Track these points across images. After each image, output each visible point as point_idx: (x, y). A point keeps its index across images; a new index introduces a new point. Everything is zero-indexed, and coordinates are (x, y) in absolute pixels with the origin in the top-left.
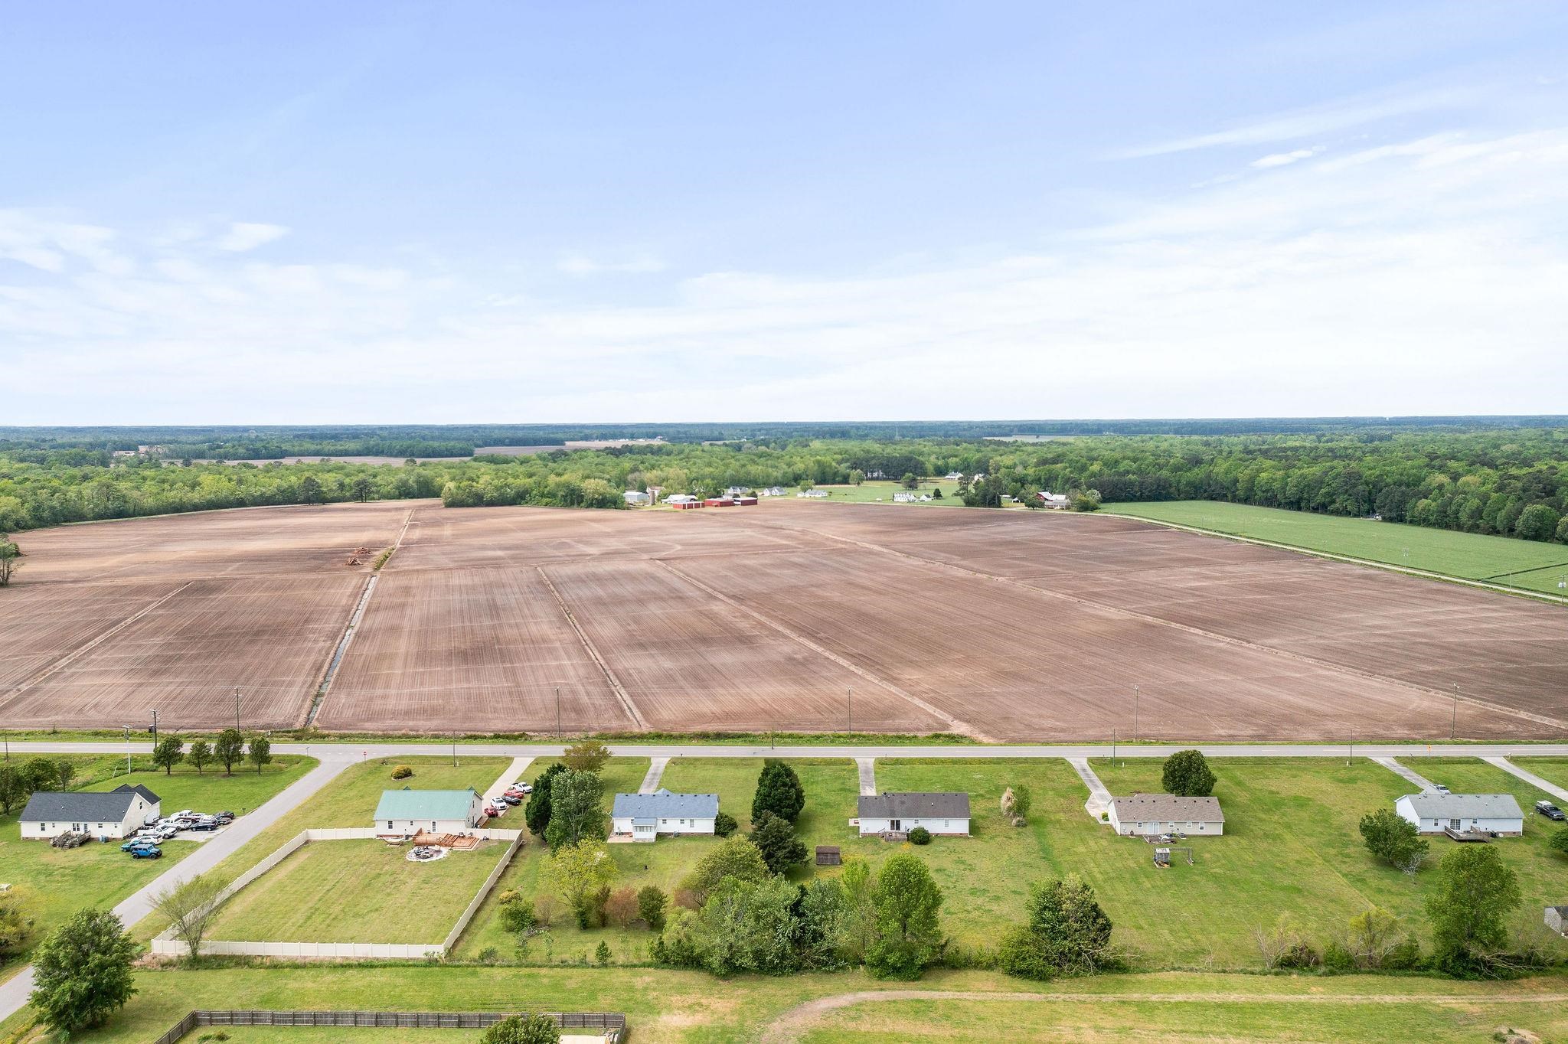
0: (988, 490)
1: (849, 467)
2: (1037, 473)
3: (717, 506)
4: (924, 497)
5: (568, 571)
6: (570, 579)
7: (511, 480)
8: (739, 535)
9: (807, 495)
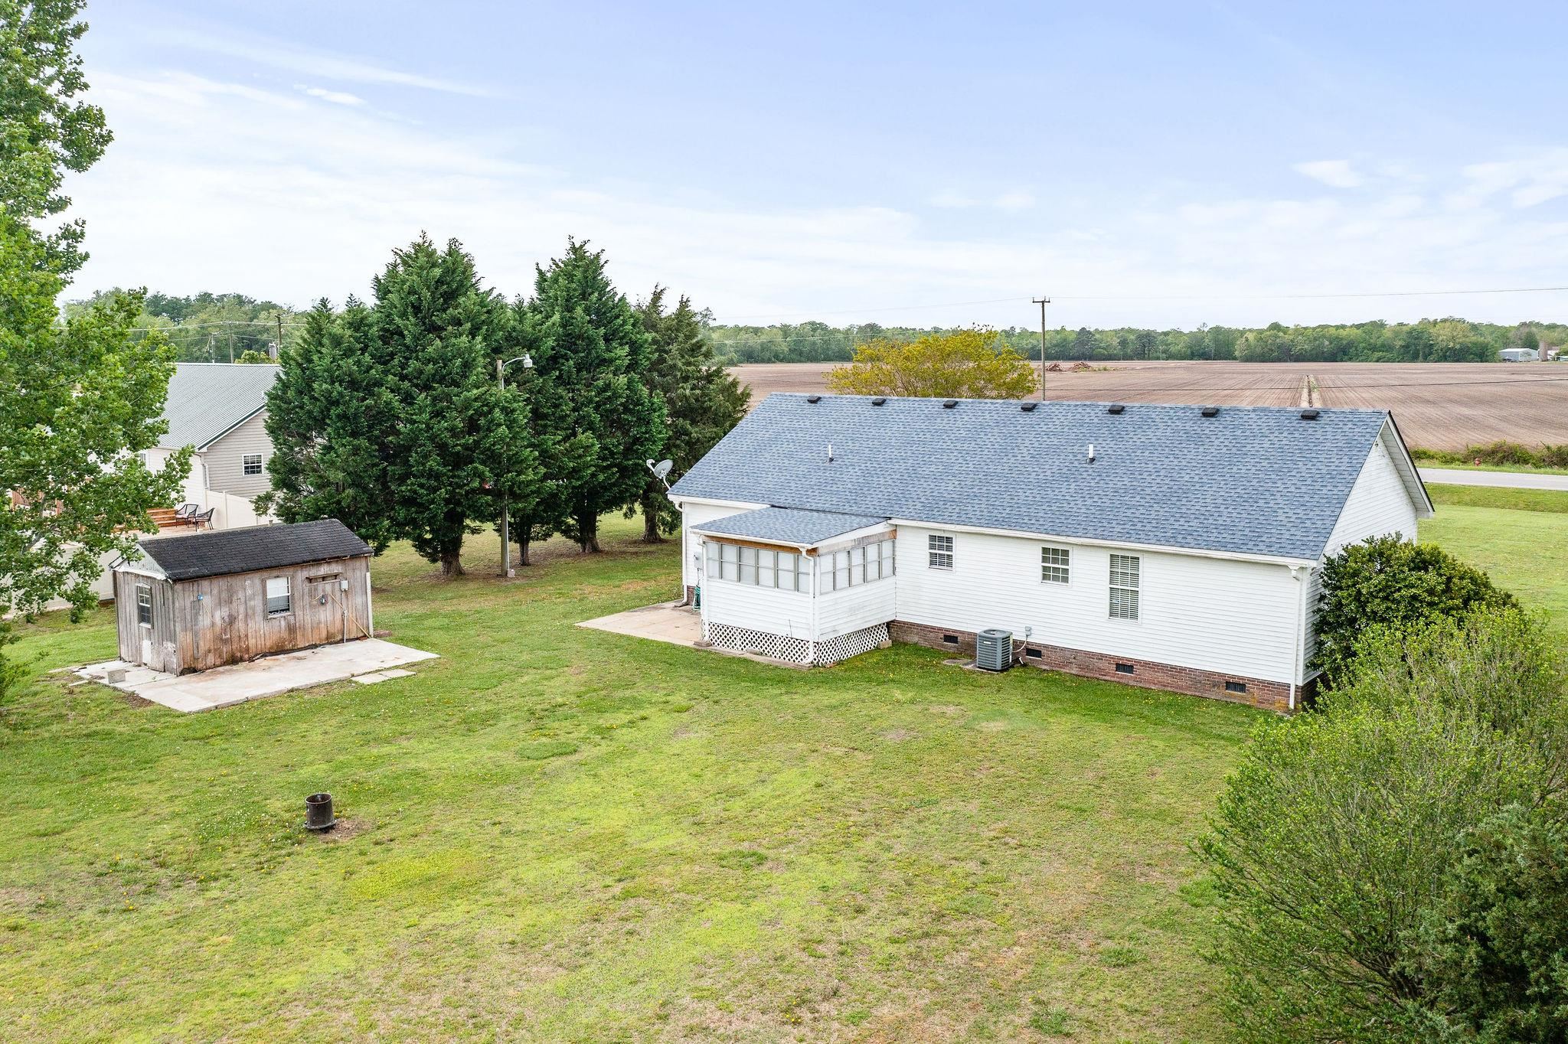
5: (1356, 376)
6: (1352, 378)
7: (1332, 331)
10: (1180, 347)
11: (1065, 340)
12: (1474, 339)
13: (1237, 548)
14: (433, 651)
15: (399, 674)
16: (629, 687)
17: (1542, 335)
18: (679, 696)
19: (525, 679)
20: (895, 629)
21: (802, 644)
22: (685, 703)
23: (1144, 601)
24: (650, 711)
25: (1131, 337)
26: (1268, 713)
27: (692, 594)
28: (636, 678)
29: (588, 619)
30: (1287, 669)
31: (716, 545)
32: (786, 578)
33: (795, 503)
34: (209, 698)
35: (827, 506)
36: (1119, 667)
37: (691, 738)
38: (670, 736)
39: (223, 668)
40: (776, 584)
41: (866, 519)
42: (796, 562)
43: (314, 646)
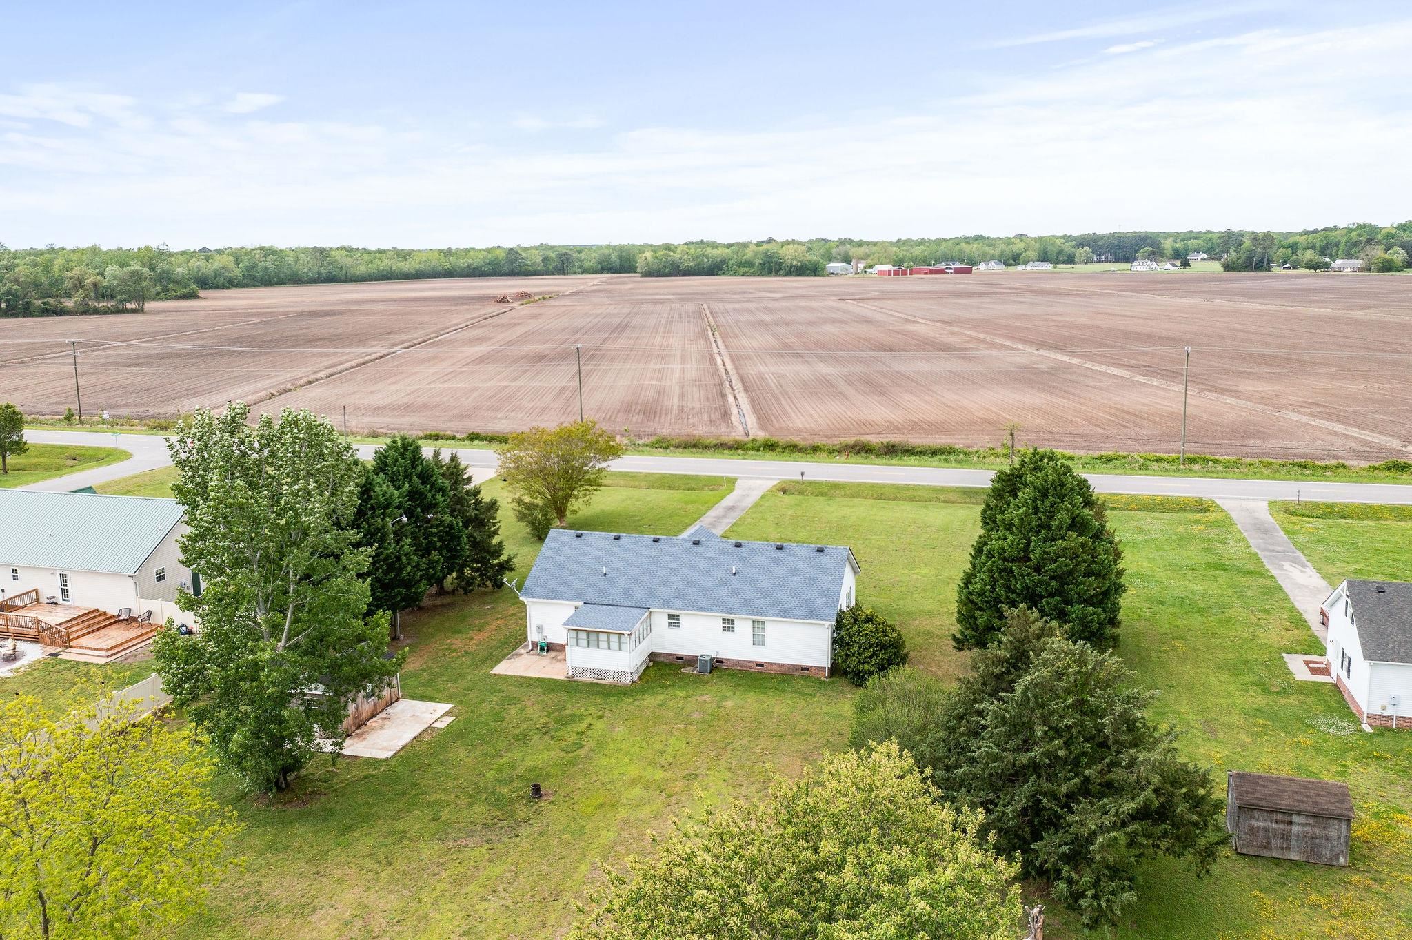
0: (1254, 251)
1: (1074, 246)
2: (1310, 240)
3: (926, 273)
4: (1168, 266)
5: (737, 306)
6: (735, 310)
7: (709, 250)
8: (950, 287)
9: (1029, 268)
10: (591, 261)
11: (496, 259)
12: (809, 258)
13: (805, 618)
14: (444, 702)
15: (450, 719)
16: (564, 708)
17: (854, 251)
18: (592, 710)
19: (513, 712)
20: (653, 656)
21: (623, 673)
22: (599, 713)
23: (768, 639)
24: (589, 720)
25: (553, 255)
26: (818, 679)
27: (535, 645)
28: (562, 703)
29: (492, 668)
30: (824, 661)
31: (574, 632)
32: (615, 645)
33: (597, 601)
34: (384, 749)
35: (615, 602)
36: (758, 665)
37: (620, 730)
38: (611, 731)
39: (358, 731)
40: (609, 648)
41: (639, 610)
42: (620, 638)
43: (382, 710)
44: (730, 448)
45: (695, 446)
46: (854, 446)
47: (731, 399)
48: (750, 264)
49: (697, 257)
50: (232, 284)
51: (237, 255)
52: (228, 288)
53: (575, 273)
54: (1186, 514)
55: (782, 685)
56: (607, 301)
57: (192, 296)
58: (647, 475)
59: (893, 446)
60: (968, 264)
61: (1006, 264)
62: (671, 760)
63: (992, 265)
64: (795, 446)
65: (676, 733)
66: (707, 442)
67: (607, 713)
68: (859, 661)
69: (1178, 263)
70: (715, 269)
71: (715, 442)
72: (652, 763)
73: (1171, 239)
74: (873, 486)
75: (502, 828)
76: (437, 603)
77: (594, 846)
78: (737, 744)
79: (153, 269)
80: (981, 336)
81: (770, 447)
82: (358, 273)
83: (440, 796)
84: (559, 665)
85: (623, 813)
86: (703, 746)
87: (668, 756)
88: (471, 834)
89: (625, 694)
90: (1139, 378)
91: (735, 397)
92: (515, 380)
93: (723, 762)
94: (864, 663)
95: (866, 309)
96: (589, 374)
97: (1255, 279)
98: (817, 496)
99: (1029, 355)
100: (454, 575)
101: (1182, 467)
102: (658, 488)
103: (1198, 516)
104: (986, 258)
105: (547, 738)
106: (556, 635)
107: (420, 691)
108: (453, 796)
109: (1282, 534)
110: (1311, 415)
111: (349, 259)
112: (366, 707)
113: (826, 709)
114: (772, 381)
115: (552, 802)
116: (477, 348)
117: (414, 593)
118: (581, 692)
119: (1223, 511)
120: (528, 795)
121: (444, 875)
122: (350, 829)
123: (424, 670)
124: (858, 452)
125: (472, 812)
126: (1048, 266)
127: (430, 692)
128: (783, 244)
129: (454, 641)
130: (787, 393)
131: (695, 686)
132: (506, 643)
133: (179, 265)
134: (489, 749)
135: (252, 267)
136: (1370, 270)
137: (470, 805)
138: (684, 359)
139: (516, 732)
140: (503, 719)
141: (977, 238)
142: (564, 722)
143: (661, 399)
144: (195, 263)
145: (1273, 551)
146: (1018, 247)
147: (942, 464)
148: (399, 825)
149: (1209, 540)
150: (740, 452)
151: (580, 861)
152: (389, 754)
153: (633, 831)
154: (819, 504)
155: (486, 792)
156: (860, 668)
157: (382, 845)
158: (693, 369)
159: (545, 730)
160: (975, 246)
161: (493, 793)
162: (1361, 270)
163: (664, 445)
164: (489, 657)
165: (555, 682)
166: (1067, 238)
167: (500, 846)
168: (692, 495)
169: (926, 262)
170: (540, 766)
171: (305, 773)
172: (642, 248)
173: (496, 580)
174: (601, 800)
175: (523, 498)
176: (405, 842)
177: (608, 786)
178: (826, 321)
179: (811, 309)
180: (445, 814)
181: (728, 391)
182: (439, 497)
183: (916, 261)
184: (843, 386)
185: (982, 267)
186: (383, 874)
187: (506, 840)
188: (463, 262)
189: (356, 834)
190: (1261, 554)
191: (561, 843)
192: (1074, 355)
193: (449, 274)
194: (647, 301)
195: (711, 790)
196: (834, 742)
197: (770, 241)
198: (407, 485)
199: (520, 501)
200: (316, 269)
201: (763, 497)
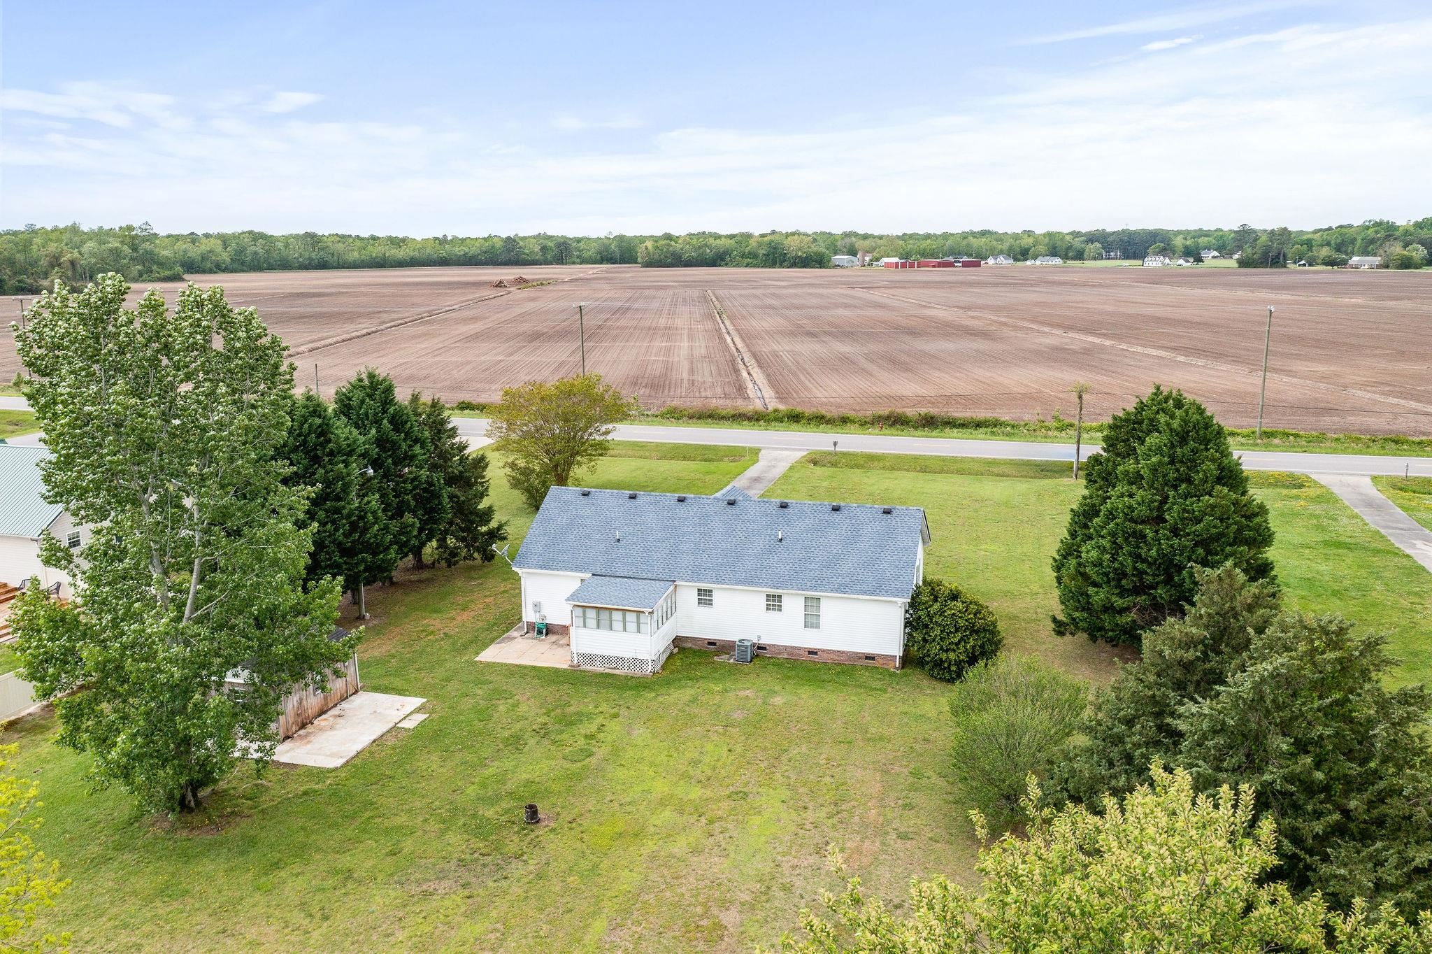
0: (1270, 246)
1: (1083, 242)
2: (1324, 238)
3: (934, 266)
4: (1181, 261)
5: (743, 292)
6: (741, 296)
7: (711, 240)
8: (960, 278)
9: (1038, 262)
10: (591, 252)
11: (493, 247)
12: (814, 249)
13: (872, 594)
14: (416, 696)
15: (421, 717)
16: (568, 704)
17: (859, 244)
18: (604, 707)
19: (502, 708)
20: (678, 641)
21: (643, 662)
22: (612, 711)
23: (823, 620)
24: (600, 720)
25: (551, 244)
26: (887, 670)
27: (531, 626)
28: (565, 698)
29: (478, 654)
30: (895, 648)
31: (580, 610)
32: (632, 626)
33: (608, 572)
34: (332, 755)
35: (631, 574)
36: (810, 653)
37: (641, 733)
38: (630, 734)
39: (302, 732)
40: (625, 630)
41: (662, 584)
42: (638, 618)
43: (335, 705)
44: (750, 419)
45: (710, 416)
46: (888, 418)
47: (745, 374)
48: (753, 255)
49: (700, 248)
50: (220, 268)
51: (225, 239)
52: (215, 272)
53: (574, 263)
54: (1278, 490)
55: (842, 678)
56: (607, 286)
57: (177, 278)
58: (658, 445)
59: (932, 418)
60: (976, 257)
61: (1016, 259)
62: (709, 773)
63: (1001, 259)
64: (823, 417)
65: (714, 737)
66: (724, 413)
67: (623, 711)
68: (941, 648)
69: (1191, 260)
70: (718, 259)
71: (733, 412)
72: (685, 776)
73: (1181, 236)
74: (916, 458)
75: (484, 866)
76: (413, 578)
77: (610, 893)
78: (794, 752)
79: (135, 249)
80: (1002, 319)
81: (795, 418)
82: (351, 259)
83: (401, 820)
84: (561, 651)
85: (650, 846)
86: (749, 754)
87: (705, 768)
88: (442, 876)
89: (645, 687)
90: (1182, 358)
91: (749, 373)
92: (511, 354)
93: (778, 776)
94: (947, 651)
95: (876, 296)
96: (591, 350)
97: (1275, 274)
98: (852, 468)
99: (1056, 337)
100: (434, 543)
101: (1259, 441)
102: (672, 458)
103: (1295, 491)
104: (995, 253)
105: (546, 742)
106: (558, 613)
107: (385, 681)
108: (420, 820)
109: (1399, 510)
110: (1382, 393)
111: (341, 245)
112: (313, 700)
113: (903, 708)
114: (787, 358)
115: (553, 830)
116: (472, 326)
117: (383, 560)
118: (589, 684)
119: (1322, 486)
120: (521, 820)
121: (400, 935)
122: (276, 865)
123: (393, 656)
124: (893, 424)
125: (445, 842)
126: (1058, 261)
127: (397, 682)
128: (787, 235)
129: (432, 622)
130: (805, 369)
131: (733, 677)
132: (495, 624)
133: (165, 248)
134: (470, 757)
135: (241, 251)
136: (1388, 267)
137: (443, 832)
138: (691, 338)
139: (507, 734)
140: (490, 717)
141: (984, 233)
142: (569, 722)
143: (669, 374)
144: (180, 246)
145: (1396, 528)
146: (1028, 241)
147: (988, 436)
148: (344, 861)
149: (1318, 517)
150: (762, 423)
151: (593, 915)
152: (339, 762)
153: (665, 871)
154: (856, 475)
155: (464, 815)
156: (944, 656)
157: (319, 890)
158: (701, 348)
159: (543, 732)
160: (983, 240)
161: (474, 816)
162: (1379, 267)
163: (675, 415)
164: (474, 641)
165: (556, 672)
166: (1076, 234)
167: (481, 892)
168: (711, 466)
169: (933, 255)
170: (537, 780)
171: (225, 787)
172: (642, 239)
173: (485, 550)
174: (620, 827)
175: (517, 462)
176: (350, 885)
177: (628, 808)
178: (837, 306)
179: (821, 296)
180: (408, 845)
181: (741, 366)
182: (417, 449)
183: (923, 254)
184: (864, 363)
185: (991, 261)
186: (315, 934)
187: (491, 884)
188: (458, 251)
189: (283, 874)
190: (1383, 531)
191: (566, 889)
192: (1104, 336)
193: (444, 262)
194: (649, 288)
195: (766, 815)
196: (920, 751)
197: (773, 232)
198: (373, 431)
199: (513, 466)
200: (306, 255)
201: (791, 468)
